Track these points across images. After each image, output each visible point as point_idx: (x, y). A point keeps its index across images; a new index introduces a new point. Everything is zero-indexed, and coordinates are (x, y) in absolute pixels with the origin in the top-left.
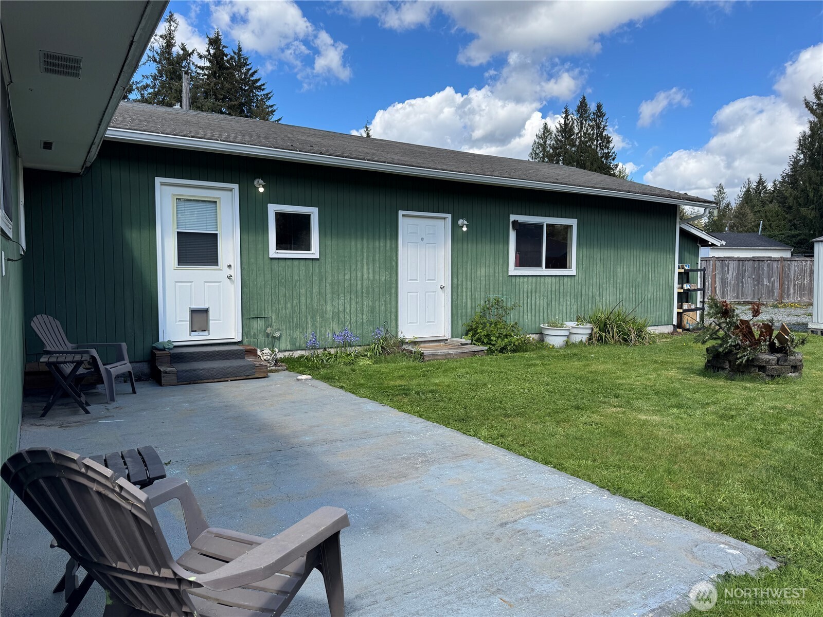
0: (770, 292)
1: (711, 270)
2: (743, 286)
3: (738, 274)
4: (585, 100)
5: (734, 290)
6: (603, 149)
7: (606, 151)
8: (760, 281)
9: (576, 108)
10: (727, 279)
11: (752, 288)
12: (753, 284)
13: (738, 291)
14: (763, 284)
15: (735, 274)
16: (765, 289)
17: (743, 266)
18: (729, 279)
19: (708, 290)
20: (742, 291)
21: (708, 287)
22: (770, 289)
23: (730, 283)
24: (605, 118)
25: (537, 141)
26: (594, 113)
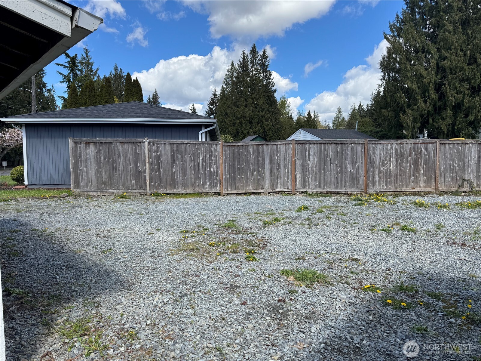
0: (354, 180)
1: (290, 155)
2: (325, 173)
3: (319, 160)
4: (255, 47)
5: (316, 178)
6: (267, 80)
7: (269, 81)
8: (344, 167)
9: (249, 52)
10: (309, 165)
11: (335, 176)
12: (336, 171)
13: (320, 179)
14: (346, 171)
15: (316, 160)
16: (349, 176)
17: (325, 150)
18: (310, 166)
19: (288, 179)
20: (324, 179)
21: (288, 175)
22: (355, 176)
23: (312, 170)
24: (268, 59)
25: (227, 73)
26: (261, 56)
